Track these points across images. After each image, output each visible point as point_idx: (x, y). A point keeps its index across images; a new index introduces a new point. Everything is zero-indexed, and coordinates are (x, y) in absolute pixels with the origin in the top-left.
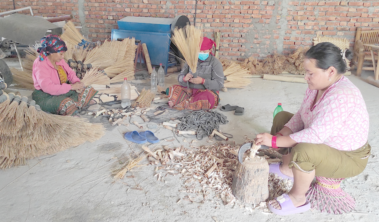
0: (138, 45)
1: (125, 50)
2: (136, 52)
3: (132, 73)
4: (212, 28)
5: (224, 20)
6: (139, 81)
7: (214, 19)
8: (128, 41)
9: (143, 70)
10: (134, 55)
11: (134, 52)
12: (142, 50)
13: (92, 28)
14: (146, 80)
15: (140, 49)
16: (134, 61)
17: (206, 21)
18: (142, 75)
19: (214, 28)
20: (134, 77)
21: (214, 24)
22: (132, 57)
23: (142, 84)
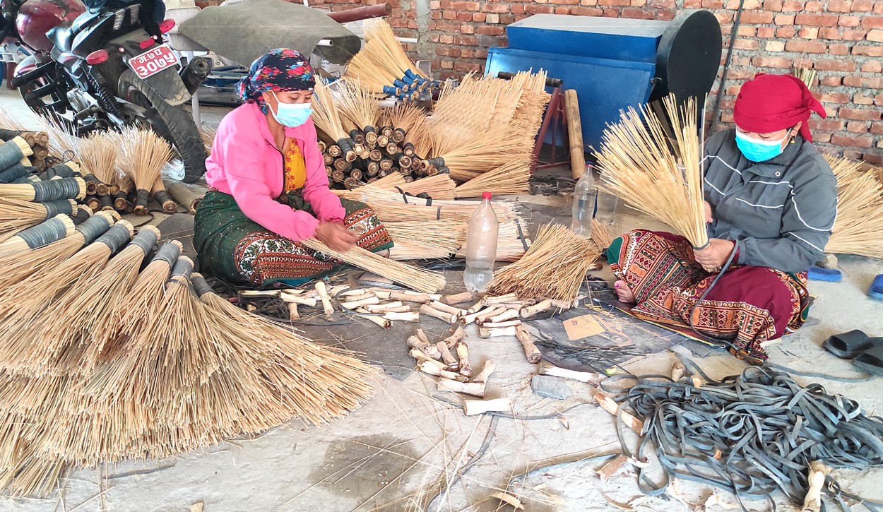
0: (554, 94)
1: (515, 104)
2: (545, 113)
3: (524, 173)
4: (789, 55)
5: (833, 33)
6: (541, 200)
7: (799, 27)
8: (526, 80)
9: (557, 166)
10: (537, 122)
11: (539, 111)
12: (561, 109)
13: (442, 45)
14: (562, 196)
15: (558, 105)
16: (536, 138)
17: (770, 33)
18: (552, 181)
19: (794, 56)
20: (526, 187)
21: (798, 43)
22: (531, 128)
23: (546, 210)
